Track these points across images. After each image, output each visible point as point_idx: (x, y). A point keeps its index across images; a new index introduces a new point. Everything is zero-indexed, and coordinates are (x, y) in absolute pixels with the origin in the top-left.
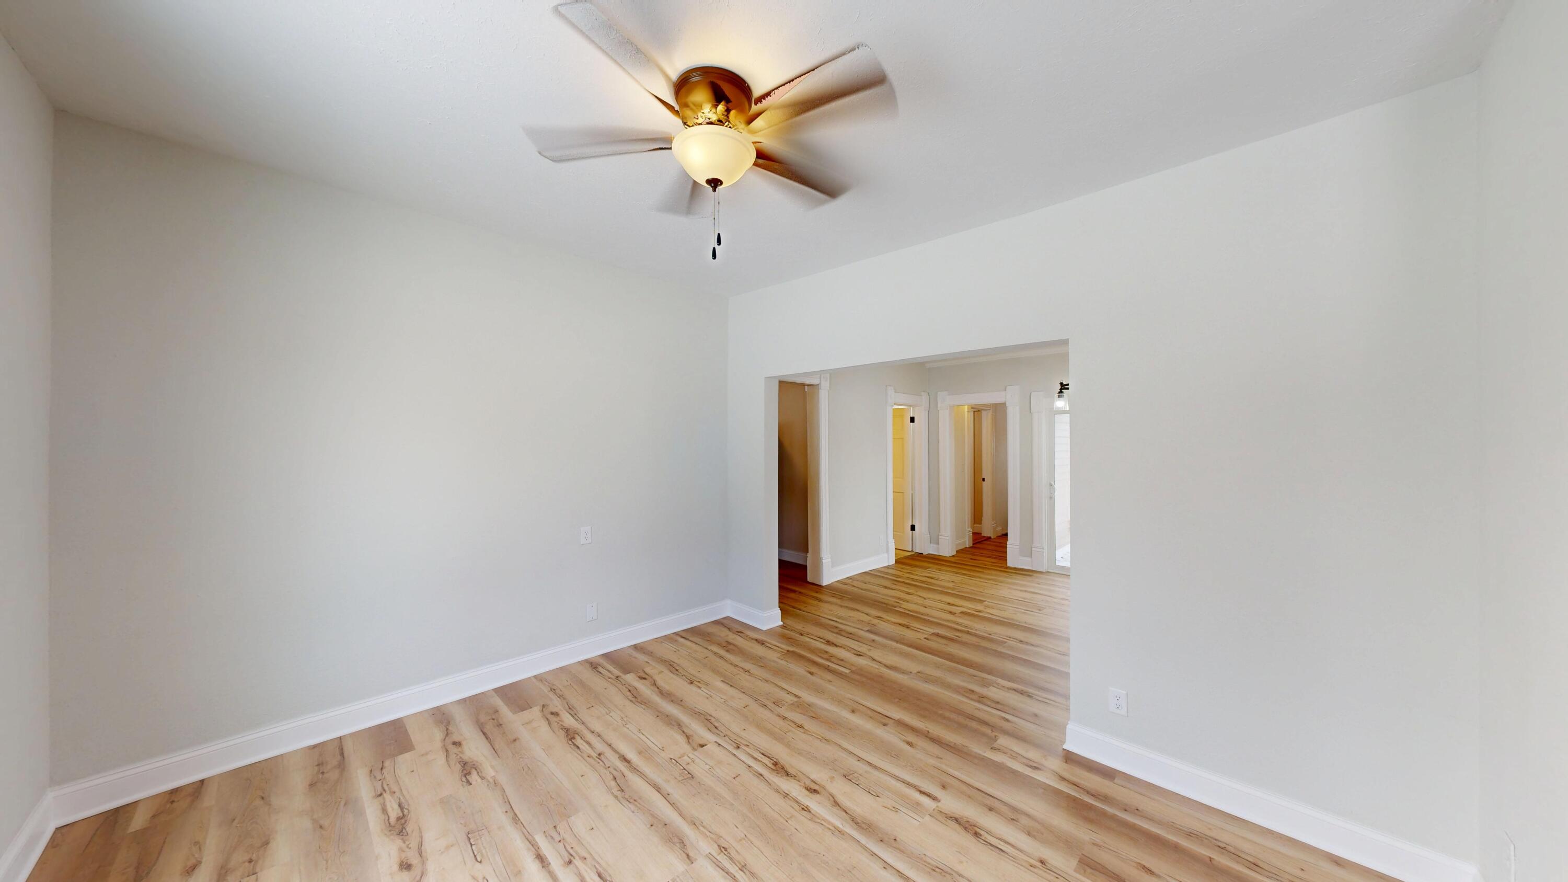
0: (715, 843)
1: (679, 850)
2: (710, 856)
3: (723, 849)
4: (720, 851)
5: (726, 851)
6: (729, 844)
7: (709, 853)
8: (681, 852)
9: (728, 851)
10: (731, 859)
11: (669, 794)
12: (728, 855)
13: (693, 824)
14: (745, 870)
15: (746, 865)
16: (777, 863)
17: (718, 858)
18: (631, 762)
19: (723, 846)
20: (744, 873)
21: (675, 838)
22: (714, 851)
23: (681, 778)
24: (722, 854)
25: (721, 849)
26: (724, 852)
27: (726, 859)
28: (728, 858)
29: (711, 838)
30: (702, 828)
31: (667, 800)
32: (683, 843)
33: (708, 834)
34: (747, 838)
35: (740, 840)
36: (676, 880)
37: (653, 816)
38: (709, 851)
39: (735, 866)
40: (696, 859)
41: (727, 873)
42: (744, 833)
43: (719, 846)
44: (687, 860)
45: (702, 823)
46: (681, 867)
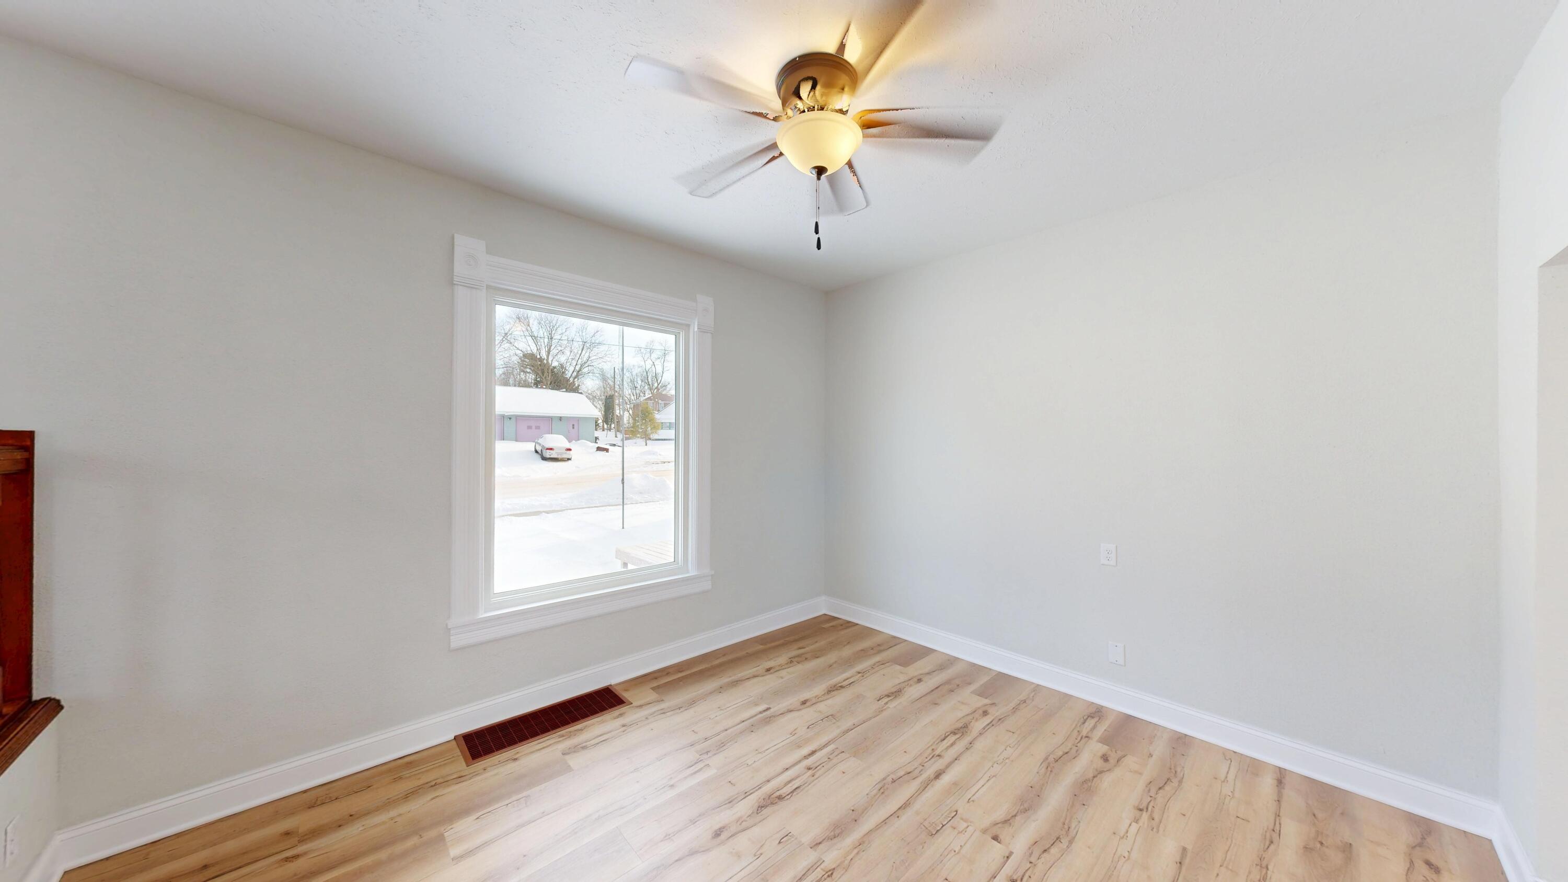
0: (837, 865)
1: (826, 835)
2: (820, 862)
5: (828, 876)
6: (837, 879)
7: (824, 861)
8: (823, 837)
11: (898, 817)
13: (861, 844)
18: (937, 780)
19: (834, 874)
21: (840, 830)
23: (926, 824)
25: (830, 871)
26: (827, 875)
27: (817, 877)
29: (844, 861)
30: (856, 851)
31: (890, 816)
32: (835, 837)
33: (849, 858)
36: (793, 837)
37: (865, 810)
40: (815, 851)
43: (834, 869)
44: (815, 843)
45: (863, 851)
46: (806, 839)
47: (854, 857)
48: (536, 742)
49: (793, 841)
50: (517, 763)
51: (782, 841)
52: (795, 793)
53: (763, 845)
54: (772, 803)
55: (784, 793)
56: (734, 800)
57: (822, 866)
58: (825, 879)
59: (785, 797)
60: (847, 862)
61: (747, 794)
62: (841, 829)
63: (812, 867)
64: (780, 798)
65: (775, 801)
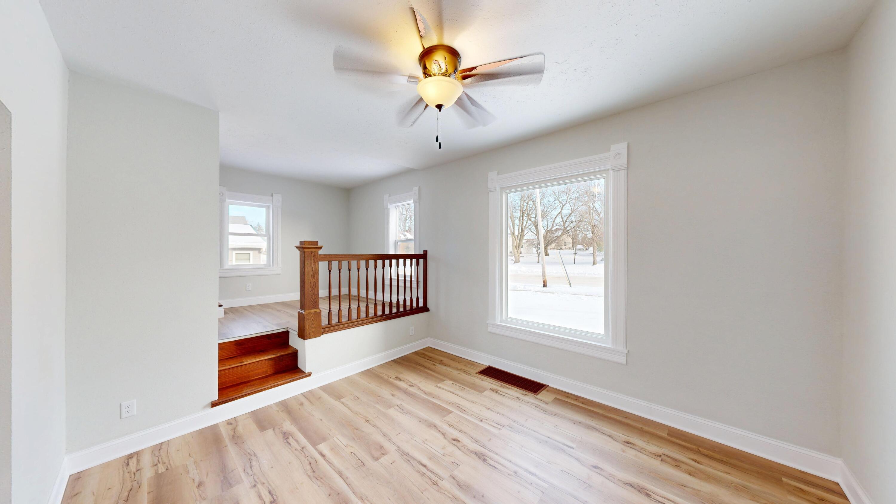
0: (441, 487)
2: (442, 479)
3: (435, 484)
4: (437, 482)
5: (433, 483)
6: (432, 487)
7: (442, 481)
8: (459, 481)
9: (432, 483)
10: (430, 479)
12: (432, 481)
14: (422, 473)
15: (422, 476)
16: (405, 478)
17: (437, 479)
19: (435, 486)
20: (422, 472)
22: (440, 482)
24: (435, 481)
25: (437, 484)
26: (434, 482)
28: (432, 478)
29: (443, 490)
30: (450, 496)
32: (459, 486)
33: (446, 493)
34: (421, 491)
35: (425, 490)
36: (457, 467)
38: (443, 482)
39: (428, 475)
40: (449, 477)
41: (432, 471)
42: (423, 494)
43: (438, 485)
44: (454, 477)
45: (451, 500)
46: (456, 473)
47: (447, 495)
48: (494, 381)
49: (454, 467)
50: (482, 381)
51: (454, 463)
52: (490, 466)
53: (450, 456)
54: (479, 457)
55: (489, 462)
56: (478, 442)
57: (439, 480)
58: (431, 482)
59: (486, 462)
60: (443, 491)
61: (484, 447)
62: (466, 489)
63: (438, 476)
64: (485, 460)
65: (481, 458)
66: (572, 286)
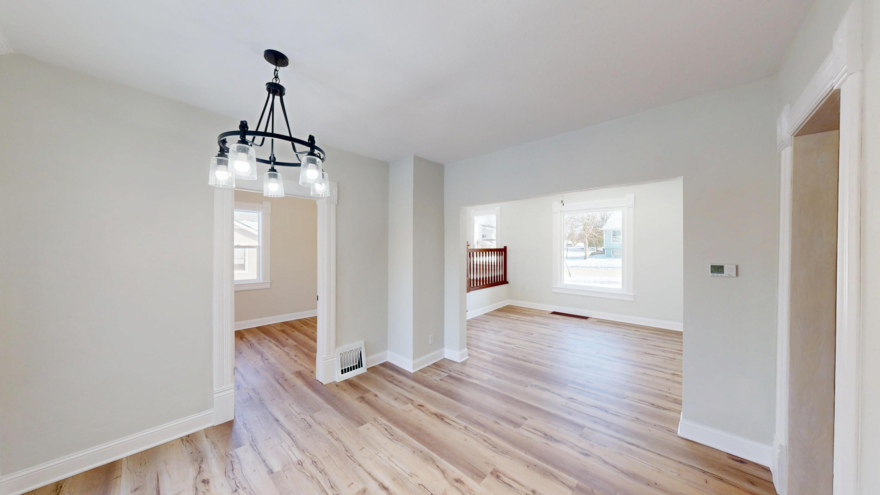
66: (571, 276)
